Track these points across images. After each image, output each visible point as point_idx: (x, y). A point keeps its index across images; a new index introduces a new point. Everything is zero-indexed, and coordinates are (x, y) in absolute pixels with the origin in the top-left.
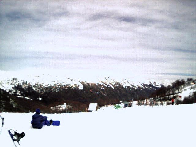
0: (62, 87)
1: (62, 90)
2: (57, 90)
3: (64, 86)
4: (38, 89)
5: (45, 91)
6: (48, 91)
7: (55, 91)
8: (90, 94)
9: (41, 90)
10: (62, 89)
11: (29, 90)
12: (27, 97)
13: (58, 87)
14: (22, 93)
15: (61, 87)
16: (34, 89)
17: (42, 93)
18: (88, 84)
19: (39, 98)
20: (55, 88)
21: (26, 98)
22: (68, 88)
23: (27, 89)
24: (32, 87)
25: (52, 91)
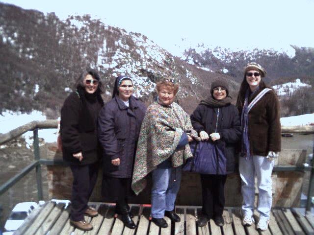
0: (261, 52)
1: (259, 57)
2: (253, 57)
3: (264, 50)
4: (221, 56)
5: (232, 58)
6: (238, 58)
7: (249, 58)
8: (306, 65)
9: (226, 57)
10: (261, 55)
11: (207, 57)
12: (205, 67)
13: (253, 53)
14: (196, 61)
15: (258, 52)
16: (215, 54)
17: (229, 61)
18: (304, 49)
19: (223, 69)
20: (248, 54)
21: (203, 68)
22: (270, 54)
23: (203, 55)
24: (211, 52)
25: (243, 58)
